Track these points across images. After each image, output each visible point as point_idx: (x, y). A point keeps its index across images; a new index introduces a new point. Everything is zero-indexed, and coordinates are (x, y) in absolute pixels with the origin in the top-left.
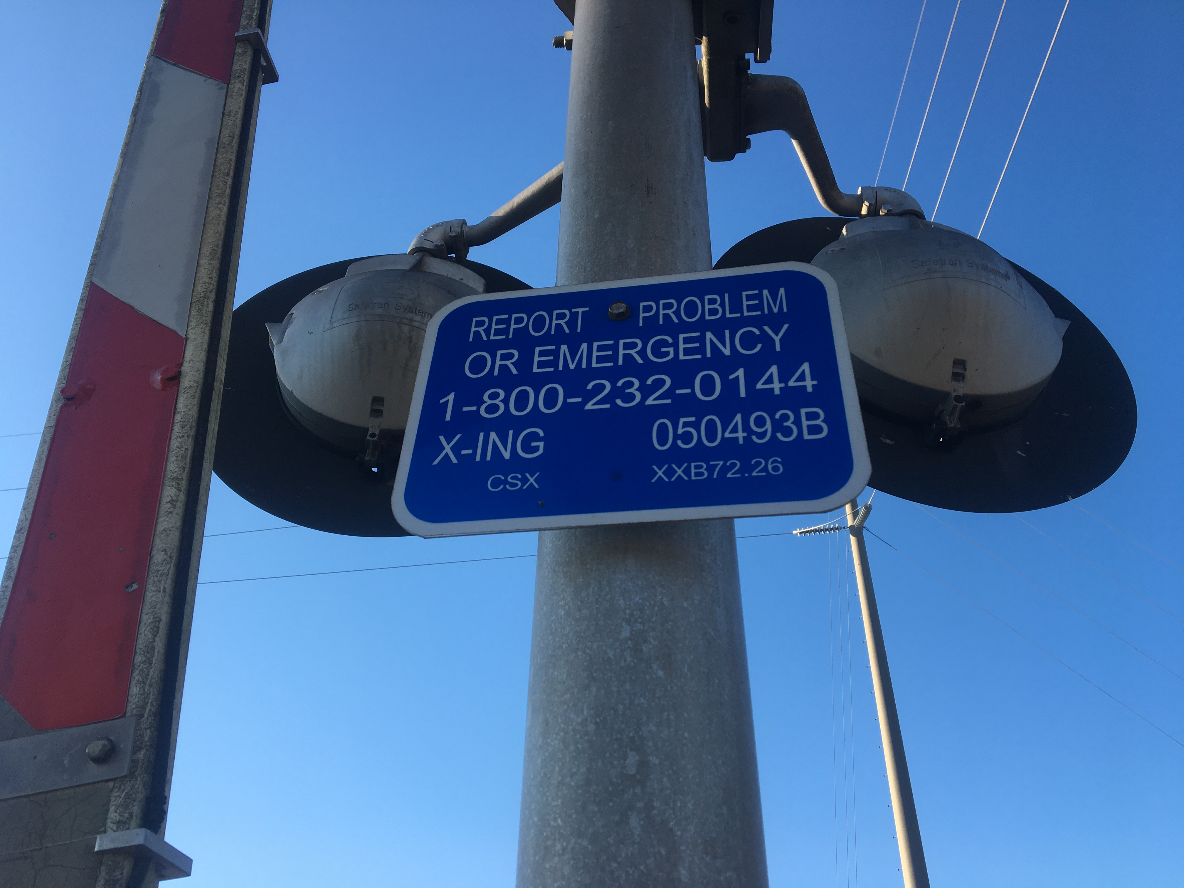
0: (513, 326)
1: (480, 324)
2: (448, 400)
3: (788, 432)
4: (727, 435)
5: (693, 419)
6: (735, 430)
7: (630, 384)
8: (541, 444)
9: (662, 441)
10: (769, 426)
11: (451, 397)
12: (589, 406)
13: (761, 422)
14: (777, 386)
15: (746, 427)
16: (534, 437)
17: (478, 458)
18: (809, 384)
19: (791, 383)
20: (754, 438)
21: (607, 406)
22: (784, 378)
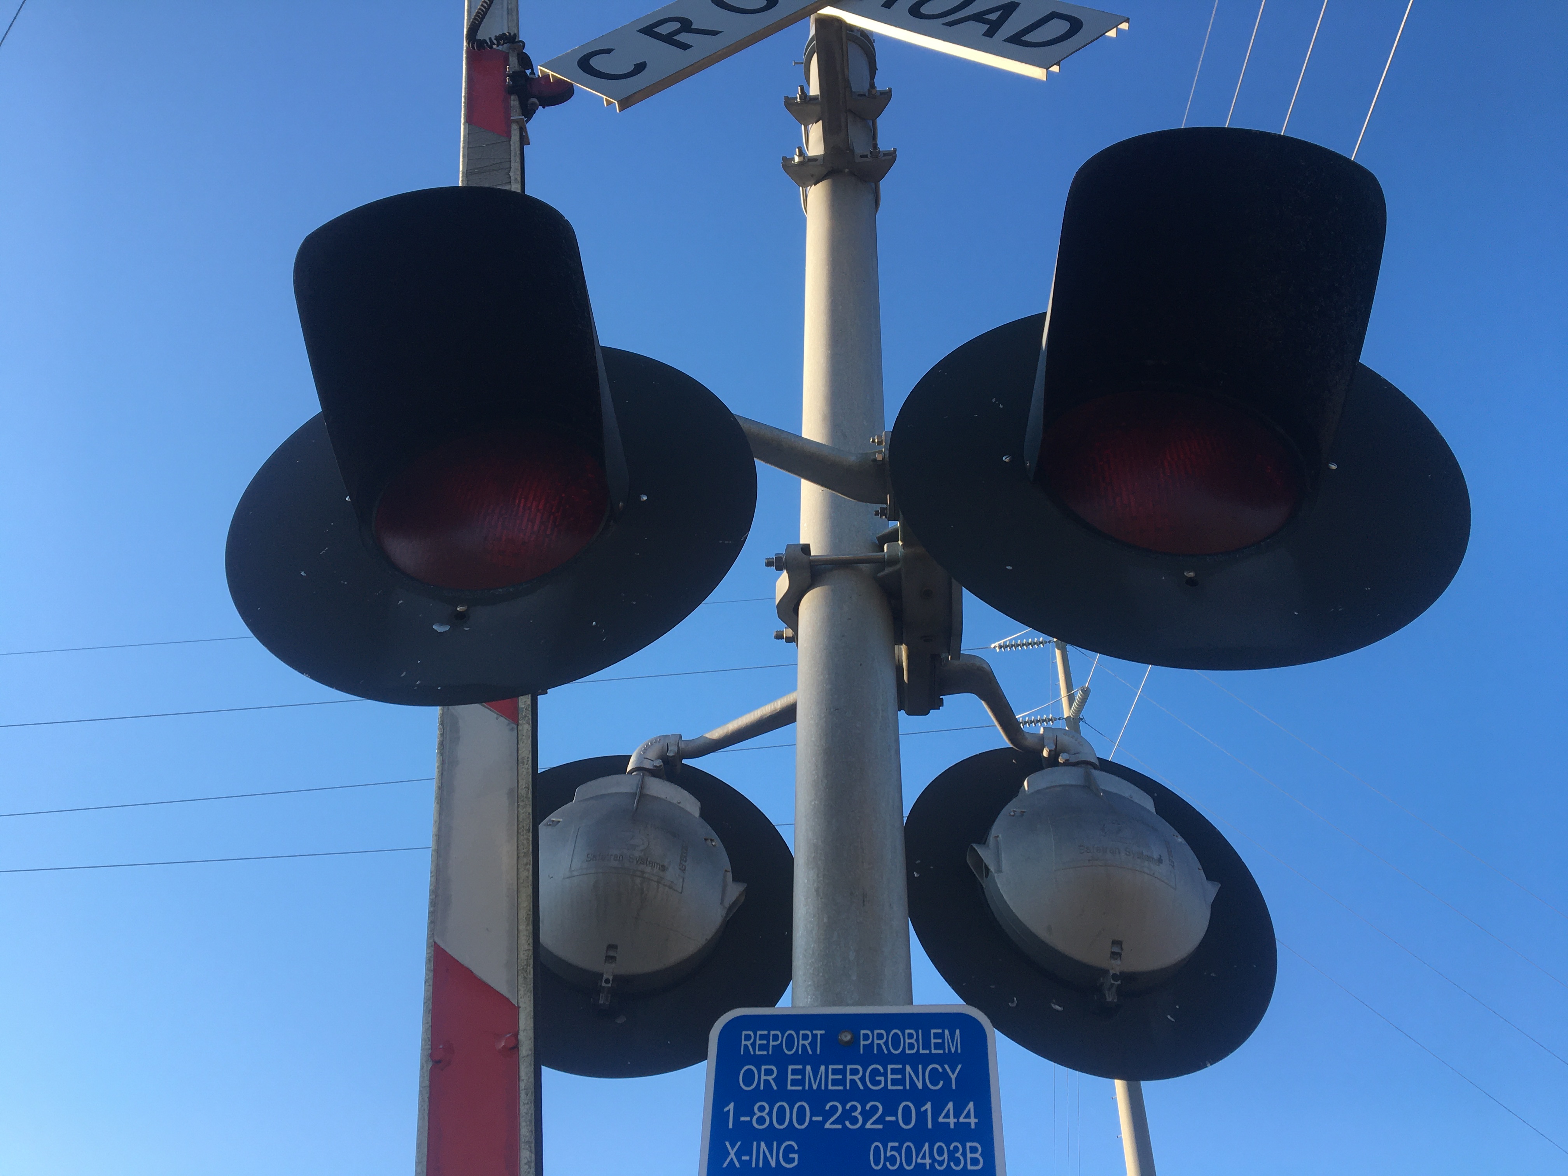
0: (772, 1043)
1: (748, 1038)
2: (730, 1109)
3: (957, 1162)
4: (919, 1161)
5: (896, 1144)
6: (924, 1157)
7: (854, 1108)
8: (796, 1156)
9: (877, 1162)
10: (946, 1155)
11: (731, 1106)
12: (827, 1126)
13: (940, 1151)
14: (952, 1121)
15: (932, 1156)
16: (789, 1149)
17: (754, 1165)
18: (973, 1121)
19: (962, 1120)
20: (936, 1165)
21: (840, 1127)
22: (957, 1115)
